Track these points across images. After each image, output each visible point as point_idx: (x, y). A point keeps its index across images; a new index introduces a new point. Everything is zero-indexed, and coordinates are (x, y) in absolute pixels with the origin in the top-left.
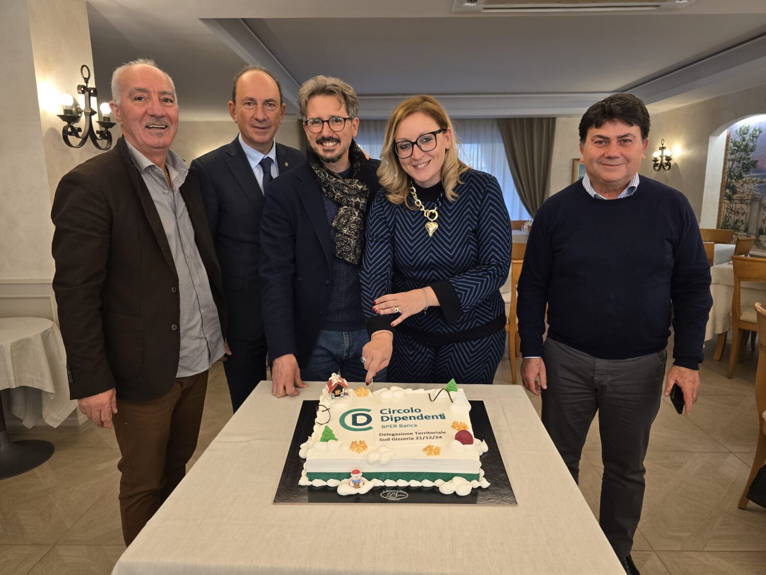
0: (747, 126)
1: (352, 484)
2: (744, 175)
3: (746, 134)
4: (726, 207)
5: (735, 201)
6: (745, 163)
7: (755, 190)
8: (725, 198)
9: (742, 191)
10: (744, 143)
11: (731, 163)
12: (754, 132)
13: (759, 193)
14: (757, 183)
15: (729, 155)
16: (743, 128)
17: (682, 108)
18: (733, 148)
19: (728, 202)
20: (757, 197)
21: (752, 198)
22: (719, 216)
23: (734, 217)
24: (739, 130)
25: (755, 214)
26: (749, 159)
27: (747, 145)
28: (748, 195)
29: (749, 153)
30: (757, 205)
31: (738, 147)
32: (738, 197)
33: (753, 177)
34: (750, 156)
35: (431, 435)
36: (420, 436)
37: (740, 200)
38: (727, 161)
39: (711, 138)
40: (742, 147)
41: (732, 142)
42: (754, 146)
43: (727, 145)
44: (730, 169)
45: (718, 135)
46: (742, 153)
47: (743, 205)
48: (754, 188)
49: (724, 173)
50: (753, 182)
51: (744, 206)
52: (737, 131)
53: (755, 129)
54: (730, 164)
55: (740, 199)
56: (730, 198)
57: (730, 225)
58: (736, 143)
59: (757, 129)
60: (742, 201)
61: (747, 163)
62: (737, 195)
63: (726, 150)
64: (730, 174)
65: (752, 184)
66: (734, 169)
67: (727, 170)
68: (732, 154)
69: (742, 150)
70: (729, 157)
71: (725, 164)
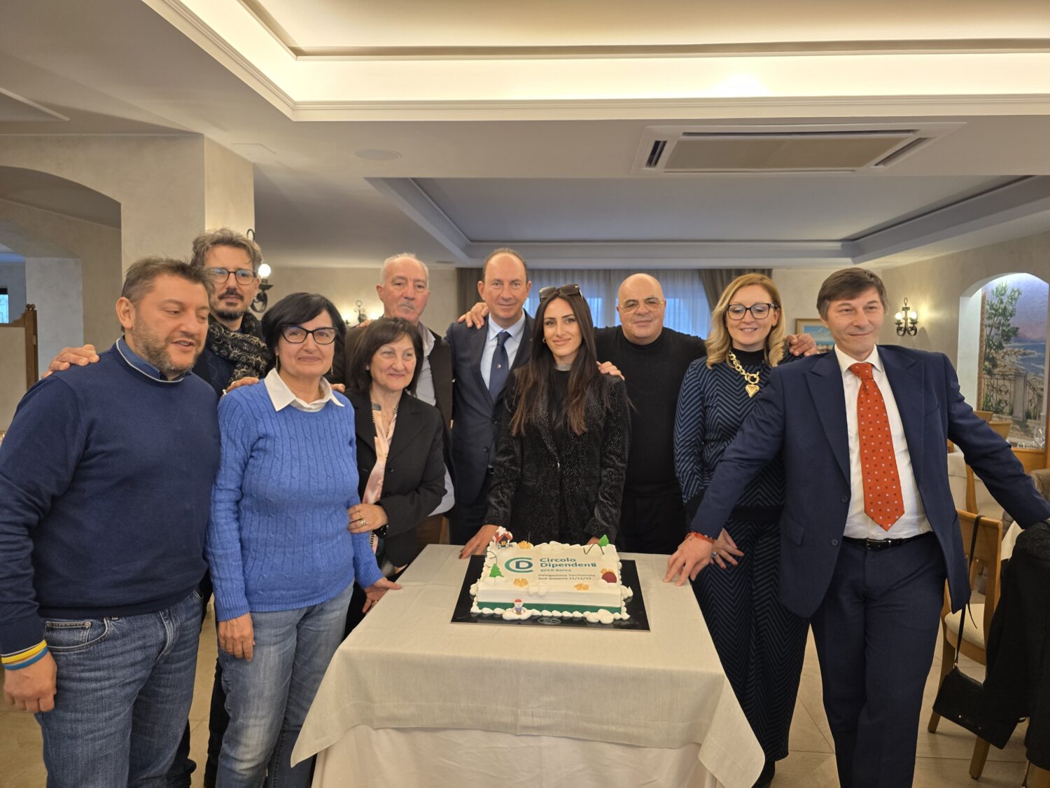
0: (1004, 286)
1: (515, 611)
2: (1004, 345)
3: (1003, 295)
4: (986, 383)
5: (996, 376)
6: (1004, 330)
7: (1018, 364)
8: (984, 372)
9: (1003, 364)
10: (1002, 306)
11: (989, 329)
12: (1013, 294)
13: (1022, 367)
14: (1020, 355)
15: (985, 319)
16: (1000, 289)
17: (927, 261)
18: (990, 311)
19: (989, 377)
20: (1021, 372)
21: (1015, 373)
22: (979, 394)
23: (996, 397)
24: (995, 290)
25: (1020, 393)
26: (1009, 325)
27: (1005, 309)
28: (1010, 369)
29: (1009, 318)
30: (1021, 382)
31: (996, 310)
32: (999, 371)
33: (1015, 347)
34: (1010, 322)
35: (582, 577)
36: (573, 577)
37: (1003, 375)
38: (984, 327)
39: (961, 299)
40: (1000, 311)
41: (988, 304)
42: (1014, 310)
43: (983, 307)
44: (988, 336)
45: (971, 296)
46: (1000, 318)
47: (1006, 381)
48: (1017, 362)
49: (981, 341)
50: (1015, 353)
51: (1007, 383)
52: (993, 292)
53: (1013, 291)
54: (987, 330)
55: (1001, 373)
56: (990, 373)
57: (992, 405)
58: (992, 305)
59: (1015, 289)
60: (1004, 376)
61: (1007, 330)
62: (998, 369)
63: (982, 313)
64: (988, 343)
65: (1014, 356)
66: (993, 337)
67: (985, 338)
68: (989, 318)
69: (1000, 315)
70: (987, 322)
71: (982, 330)
